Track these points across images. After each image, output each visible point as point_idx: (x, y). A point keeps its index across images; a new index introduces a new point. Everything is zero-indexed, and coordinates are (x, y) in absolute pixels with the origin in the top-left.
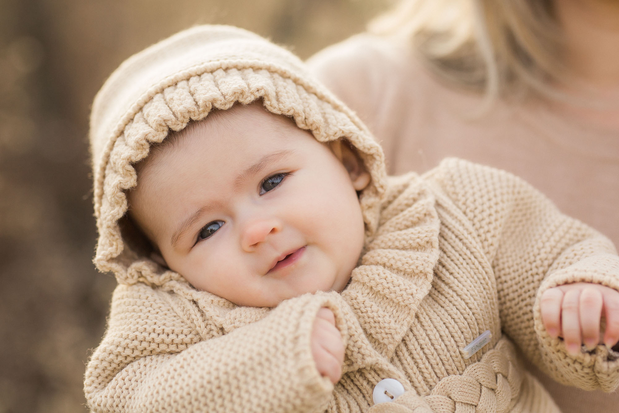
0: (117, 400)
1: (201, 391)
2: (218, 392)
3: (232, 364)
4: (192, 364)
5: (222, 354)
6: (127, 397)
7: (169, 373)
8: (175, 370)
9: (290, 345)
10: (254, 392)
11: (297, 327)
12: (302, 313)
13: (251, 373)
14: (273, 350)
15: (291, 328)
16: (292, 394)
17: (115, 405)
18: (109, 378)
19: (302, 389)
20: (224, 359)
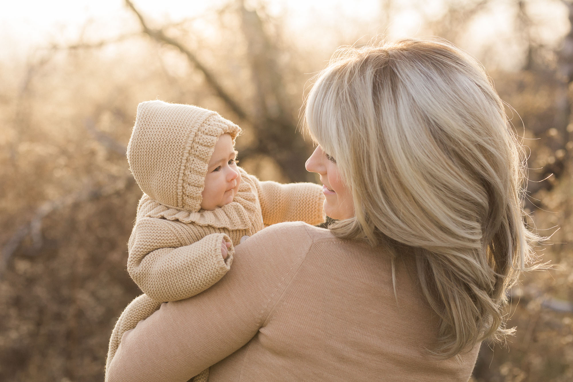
0: (144, 269)
1: (181, 267)
2: (188, 268)
3: (192, 258)
4: (176, 257)
5: (188, 254)
6: (149, 267)
7: (166, 260)
8: (169, 259)
9: (214, 252)
10: (202, 268)
11: (216, 245)
12: (217, 240)
13: (200, 261)
14: (207, 254)
15: (213, 246)
16: (215, 270)
17: (143, 270)
18: (140, 261)
19: (219, 269)
20: (189, 256)
